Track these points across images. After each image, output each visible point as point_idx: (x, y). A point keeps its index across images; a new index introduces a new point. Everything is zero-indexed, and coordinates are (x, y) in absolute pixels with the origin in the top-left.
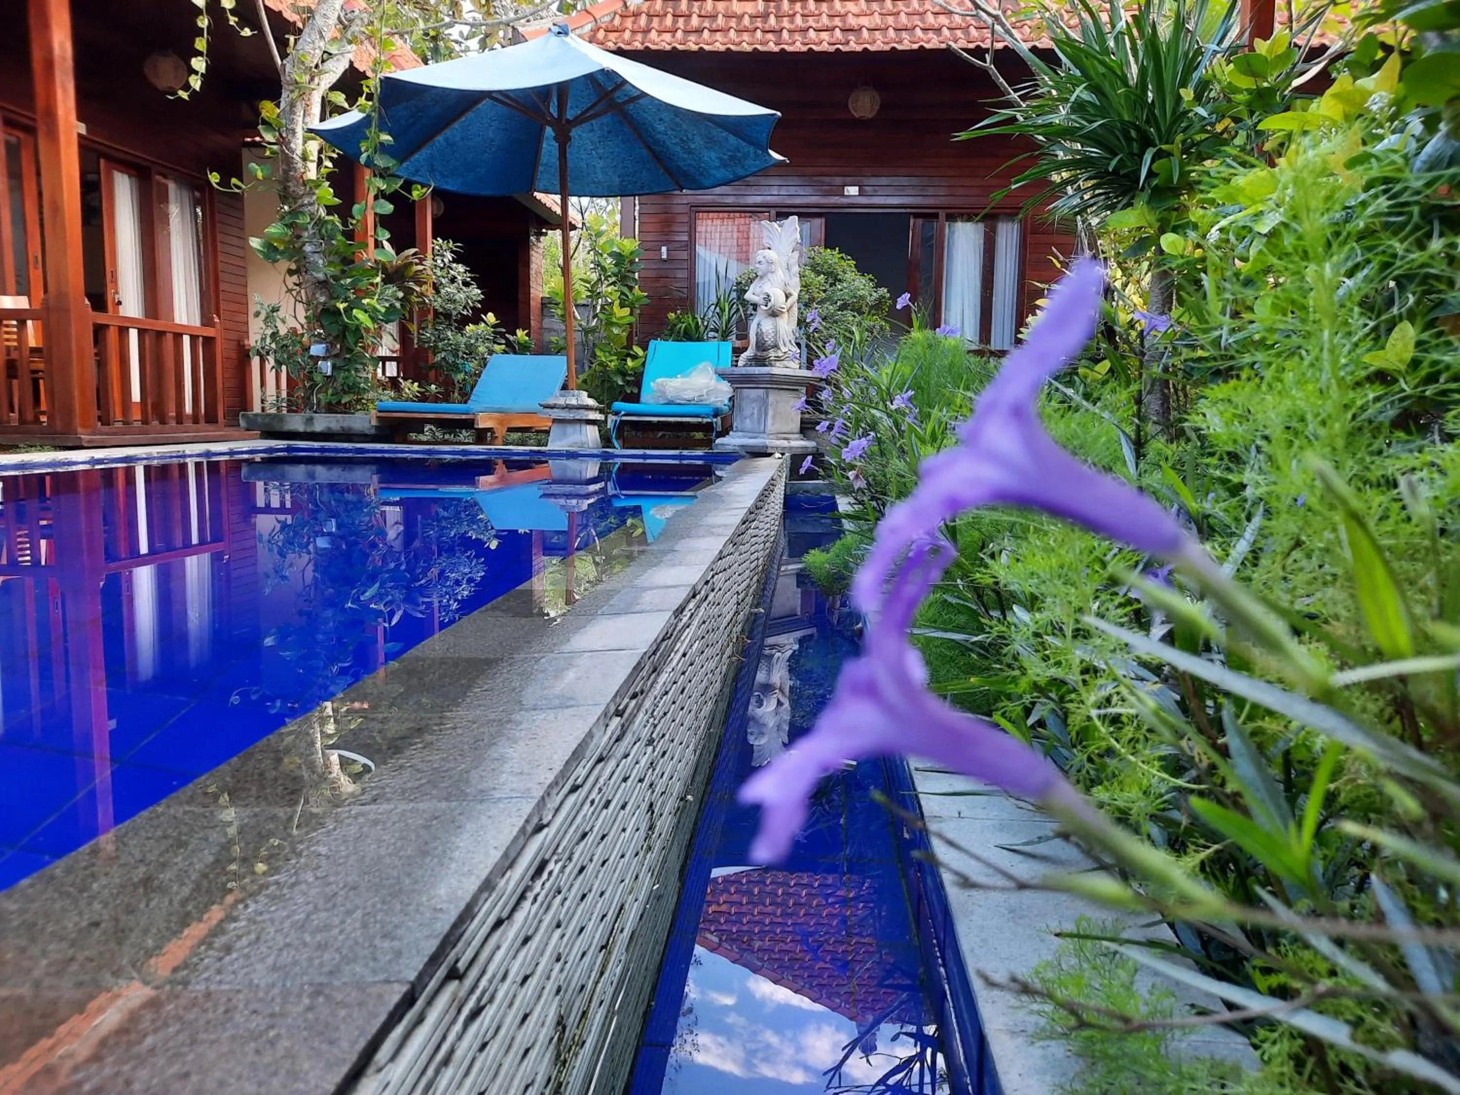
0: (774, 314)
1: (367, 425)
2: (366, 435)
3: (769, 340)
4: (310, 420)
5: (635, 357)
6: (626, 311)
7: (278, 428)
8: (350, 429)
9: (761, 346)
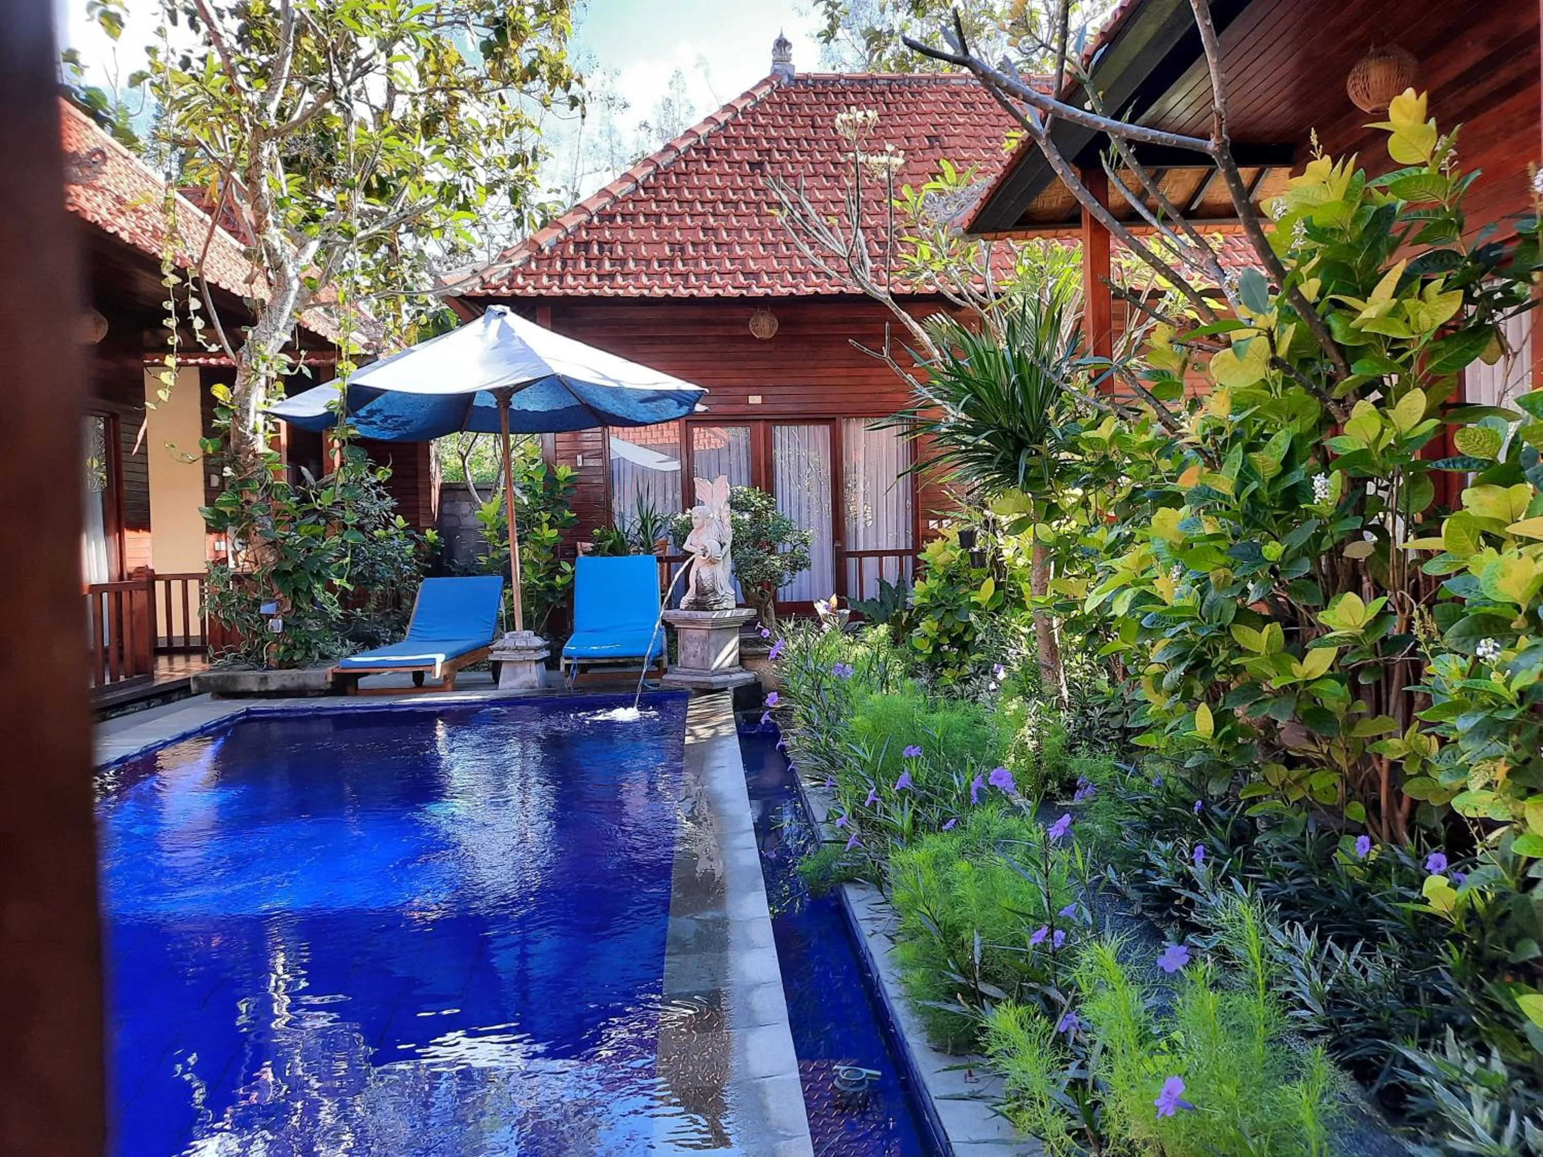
0: (712, 562)
1: (322, 681)
2: (321, 690)
3: (708, 584)
4: (264, 679)
5: (562, 574)
6: (554, 533)
7: (231, 689)
8: (305, 685)
9: (700, 591)
